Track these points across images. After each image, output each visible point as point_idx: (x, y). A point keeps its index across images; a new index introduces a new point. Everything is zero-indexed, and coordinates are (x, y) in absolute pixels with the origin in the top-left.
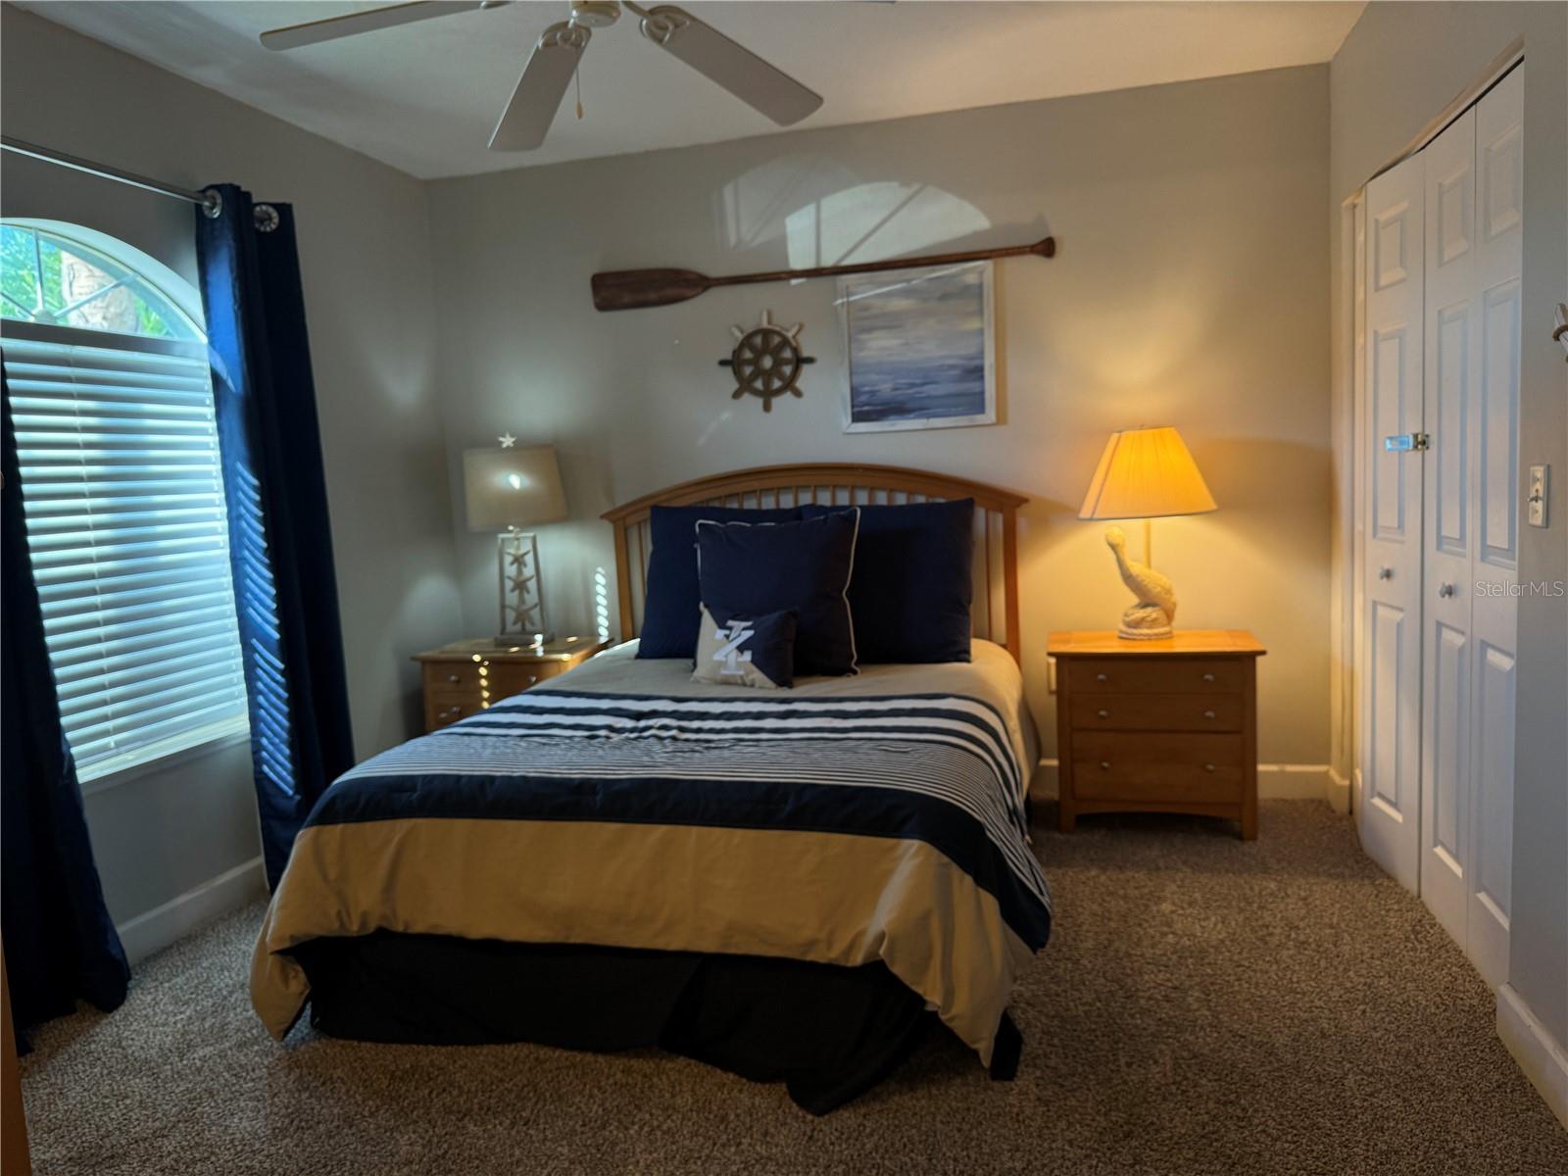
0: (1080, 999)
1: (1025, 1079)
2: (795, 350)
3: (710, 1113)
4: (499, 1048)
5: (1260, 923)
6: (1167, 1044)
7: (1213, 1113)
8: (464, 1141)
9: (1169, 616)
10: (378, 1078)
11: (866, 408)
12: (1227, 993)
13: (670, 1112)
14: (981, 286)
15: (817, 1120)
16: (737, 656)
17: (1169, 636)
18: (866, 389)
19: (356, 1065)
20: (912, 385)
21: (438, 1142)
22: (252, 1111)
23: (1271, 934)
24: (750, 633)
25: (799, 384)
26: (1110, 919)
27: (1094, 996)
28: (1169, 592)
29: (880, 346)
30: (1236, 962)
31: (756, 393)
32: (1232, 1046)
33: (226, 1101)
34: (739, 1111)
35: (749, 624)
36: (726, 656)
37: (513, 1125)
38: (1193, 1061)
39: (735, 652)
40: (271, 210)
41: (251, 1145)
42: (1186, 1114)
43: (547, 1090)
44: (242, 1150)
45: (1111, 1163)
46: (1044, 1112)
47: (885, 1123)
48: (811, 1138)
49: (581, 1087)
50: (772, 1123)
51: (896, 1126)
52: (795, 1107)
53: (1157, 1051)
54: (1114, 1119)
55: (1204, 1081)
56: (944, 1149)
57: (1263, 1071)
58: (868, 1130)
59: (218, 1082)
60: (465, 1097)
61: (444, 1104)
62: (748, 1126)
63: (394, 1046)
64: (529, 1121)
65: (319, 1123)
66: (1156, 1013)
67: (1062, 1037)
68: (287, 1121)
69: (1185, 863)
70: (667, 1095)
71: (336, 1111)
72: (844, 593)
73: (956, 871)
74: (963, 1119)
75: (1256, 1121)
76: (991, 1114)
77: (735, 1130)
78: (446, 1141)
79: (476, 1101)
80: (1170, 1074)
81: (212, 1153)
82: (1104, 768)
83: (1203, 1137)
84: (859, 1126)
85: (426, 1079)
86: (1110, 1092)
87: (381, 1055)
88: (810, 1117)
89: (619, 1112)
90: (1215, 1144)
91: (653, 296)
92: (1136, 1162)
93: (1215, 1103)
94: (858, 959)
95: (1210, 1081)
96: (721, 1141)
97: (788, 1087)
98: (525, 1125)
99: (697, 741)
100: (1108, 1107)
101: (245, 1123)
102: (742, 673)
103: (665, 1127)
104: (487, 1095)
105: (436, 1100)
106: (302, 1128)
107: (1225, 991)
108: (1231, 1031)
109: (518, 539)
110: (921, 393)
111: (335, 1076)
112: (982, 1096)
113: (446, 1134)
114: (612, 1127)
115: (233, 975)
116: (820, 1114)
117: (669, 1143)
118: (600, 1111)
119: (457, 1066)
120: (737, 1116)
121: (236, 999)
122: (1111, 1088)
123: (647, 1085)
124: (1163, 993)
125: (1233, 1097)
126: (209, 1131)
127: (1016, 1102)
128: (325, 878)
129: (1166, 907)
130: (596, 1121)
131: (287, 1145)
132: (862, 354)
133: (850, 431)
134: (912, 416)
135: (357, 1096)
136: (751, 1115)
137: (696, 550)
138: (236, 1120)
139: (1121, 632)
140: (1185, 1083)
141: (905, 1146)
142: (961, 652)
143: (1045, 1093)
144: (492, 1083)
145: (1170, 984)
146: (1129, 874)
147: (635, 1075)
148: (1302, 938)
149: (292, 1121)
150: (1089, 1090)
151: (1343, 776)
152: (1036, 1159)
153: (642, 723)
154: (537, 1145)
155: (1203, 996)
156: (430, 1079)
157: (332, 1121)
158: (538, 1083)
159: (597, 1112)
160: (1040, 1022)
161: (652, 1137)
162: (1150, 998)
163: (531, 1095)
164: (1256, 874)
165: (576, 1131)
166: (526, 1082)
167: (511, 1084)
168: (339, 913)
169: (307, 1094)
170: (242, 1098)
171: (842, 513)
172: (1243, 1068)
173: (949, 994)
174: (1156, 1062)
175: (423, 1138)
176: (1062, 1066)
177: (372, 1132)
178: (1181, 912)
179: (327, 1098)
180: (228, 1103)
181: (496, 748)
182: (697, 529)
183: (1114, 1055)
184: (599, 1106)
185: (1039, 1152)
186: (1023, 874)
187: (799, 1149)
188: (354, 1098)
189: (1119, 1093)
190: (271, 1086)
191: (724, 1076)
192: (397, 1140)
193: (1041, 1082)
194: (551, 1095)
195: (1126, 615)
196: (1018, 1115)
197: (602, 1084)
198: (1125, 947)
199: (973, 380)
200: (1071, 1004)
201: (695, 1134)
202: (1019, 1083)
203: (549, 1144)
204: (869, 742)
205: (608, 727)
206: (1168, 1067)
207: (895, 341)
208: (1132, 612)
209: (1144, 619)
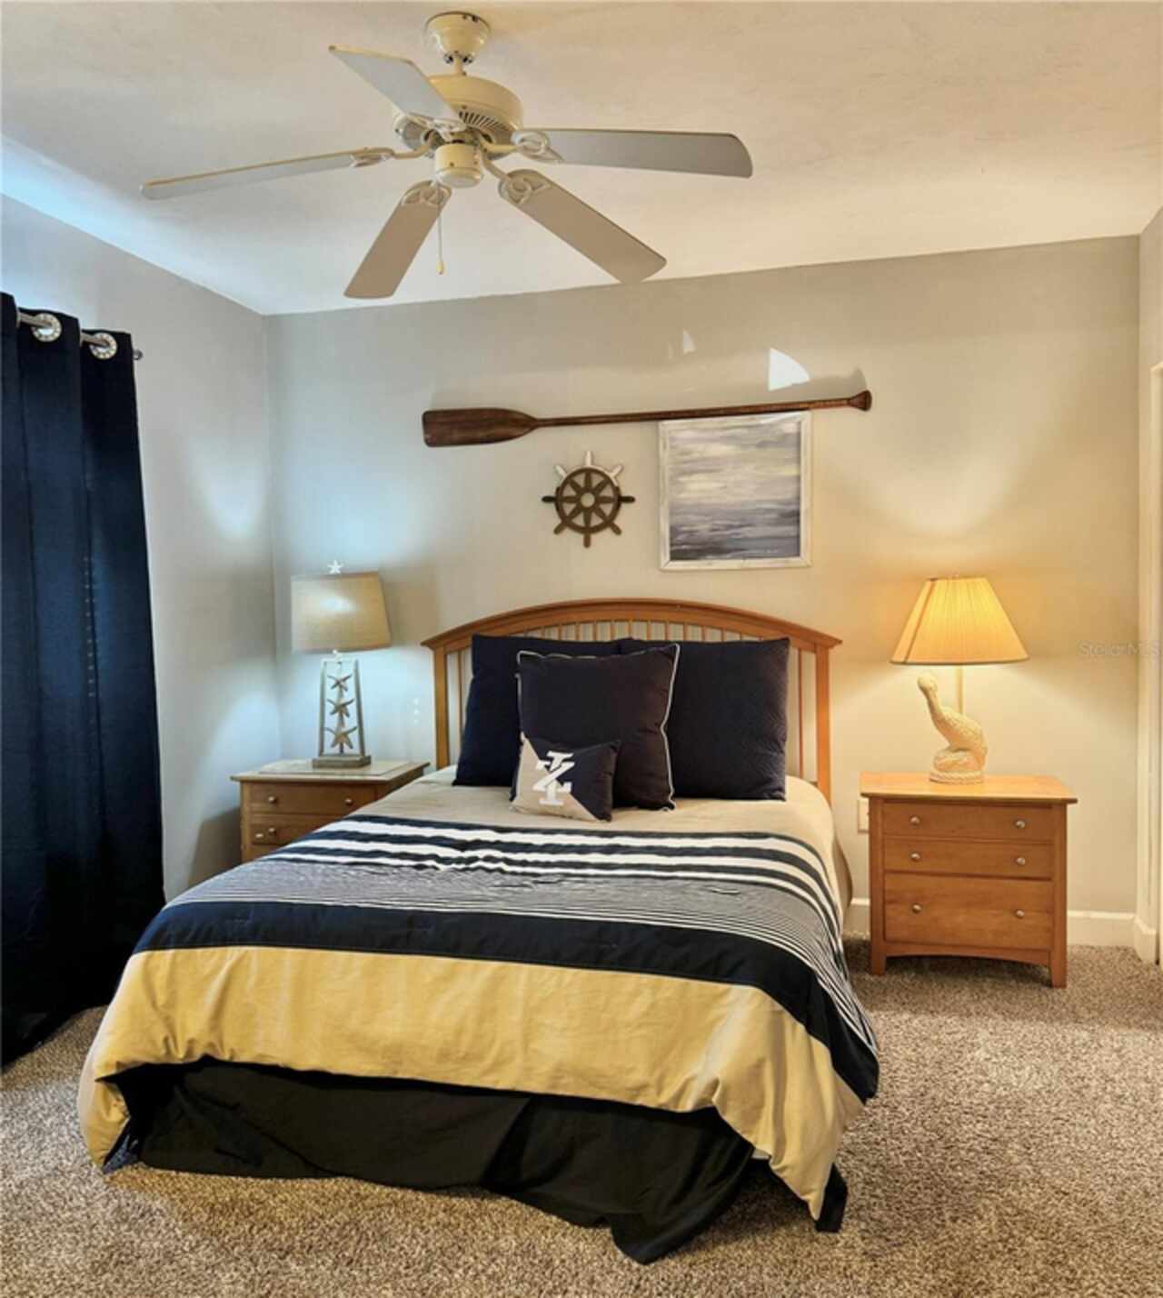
0: (899, 1148)
1: (850, 1231)
2: (617, 490)
3: (534, 1257)
4: (318, 1182)
5: (1076, 1074)
6: (991, 1199)
7: (1042, 1274)
8: (287, 1280)
9: (980, 759)
10: (198, 1212)
11: (684, 547)
12: (1048, 1147)
13: (494, 1255)
14: (799, 435)
15: (643, 1268)
16: (557, 787)
17: (980, 780)
18: (685, 529)
19: (174, 1196)
20: (730, 527)
21: (261, 1282)
22: (70, 1243)
23: (1087, 1087)
24: (571, 765)
26: (925, 1065)
27: (914, 1145)
28: (980, 736)
29: (699, 489)
30: (1054, 1114)
31: (577, 529)
32: (1056, 1202)
33: (42, 1232)
34: (563, 1257)
35: (569, 755)
36: (546, 787)
37: (336, 1264)
38: (1018, 1218)
39: (556, 782)
40: (109, 337)
41: (71, 1280)
42: (1014, 1273)
43: (368, 1229)
44: (61, 1285)
46: (871, 1268)
47: (712, 1274)
48: (638, 1287)
49: (404, 1225)
50: (598, 1271)
51: (723, 1278)
52: (620, 1254)
53: (980, 1206)
54: (942, 1277)
55: (1030, 1239)
57: (1090, 1230)
58: (695, 1281)
59: (35, 1210)
60: (286, 1234)
61: (265, 1241)
62: (574, 1272)
63: (213, 1177)
64: (352, 1261)
65: (138, 1258)
66: (977, 1166)
67: (885, 1188)
68: (106, 1255)
69: (996, 1009)
70: (491, 1238)
71: (156, 1245)
72: (662, 726)
73: (788, 1019)
74: (791, 1272)
75: (1086, 1284)
76: (818, 1268)
77: (560, 1277)
78: (268, 1281)
79: (297, 1238)
80: (995, 1231)
81: (32, 1287)
82: (915, 911)
84: (686, 1276)
85: (247, 1213)
86: (936, 1248)
87: (200, 1187)
88: (635, 1265)
89: (443, 1254)
91: (481, 434)
93: (1044, 1263)
94: (687, 1105)
95: (1036, 1239)
96: (547, 1289)
97: (613, 1232)
98: (349, 1264)
99: (524, 874)
100: (936, 1263)
101: (63, 1255)
102: (561, 804)
103: (490, 1271)
104: (309, 1232)
105: (257, 1236)
106: (122, 1262)
107: (1044, 1145)
108: (1054, 1188)
109: (340, 663)
110: (737, 534)
111: (154, 1209)
112: (808, 1248)
113: (269, 1273)
114: (436, 1271)
115: (49, 1098)
116: (646, 1262)
117: (494, 1289)
118: (424, 1253)
119: (277, 1200)
120: (563, 1261)
121: (52, 1124)
122: (937, 1244)
123: (469, 1226)
124: (983, 1145)
125: (1060, 1257)
126: (27, 1263)
127: (841, 1255)
128: (154, 1004)
129: (980, 1054)
130: (419, 1263)
131: (107, 1280)
132: (682, 495)
133: (667, 568)
134: (728, 556)
135: (176, 1229)
136: (576, 1262)
137: (517, 680)
138: (54, 1253)
139: (933, 774)
140: (1011, 1240)
142: (774, 790)
143: (870, 1247)
144: (313, 1219)
145: (988, 1135)
146: (941, 1018)
147: (457, 1215)
148: (1118, 1091)
149: (112, 1255)
150: (916, 1245)
151: (1150, 926)
153: (468, 854)
154: (361, 1287)
155: (1024, 1150)
156: (251, 1214)
157: (152, 1256)
158: (359, 1221)
159: (420, 1253)
160: (862, 1171)
161: (477, 1282)
162: (969, 1150)
163: (353, 1233)
164: (1067, 1023)
165: (399, 1273)
166: (347, 1219)
167: (333, 1220)
168: (166, 1040)
169: (126, 1227)
170: (59, 1229)
171: (662, 649)
172: (1069, 1227)
173: (780, 1143)
174: (981, 1218)
175: (245, 1277)
176: (885, 1219)
177: (194, 1269)
178: (994, 1060)
179: (146, 1232)
180: (45, 1234)
181: (327, 876)
182: (519, 660)
183: (938, 1209)
184: (423, 1247)
186: (853, 1022)
188: (174, 1232)
189: (945, 1248)
190: (89, 1217)
191: (547, 1219)
192: (219, 1279)
193: (866, 1235)
194: (373, 1234)
195: (937, 758)
196: (845, 1269)
197: (425, 1224)
198: (941, 1095)
199: (790, 524)
200: (892, 1153)
201: (520, 1280)
202: (844, 1235)
203: (372, 1286)
204: (697, 882)
205: (434, 857)
206: (993, 1223)
207: (714, 485)
208: (941, 756)
209: (955, 763)
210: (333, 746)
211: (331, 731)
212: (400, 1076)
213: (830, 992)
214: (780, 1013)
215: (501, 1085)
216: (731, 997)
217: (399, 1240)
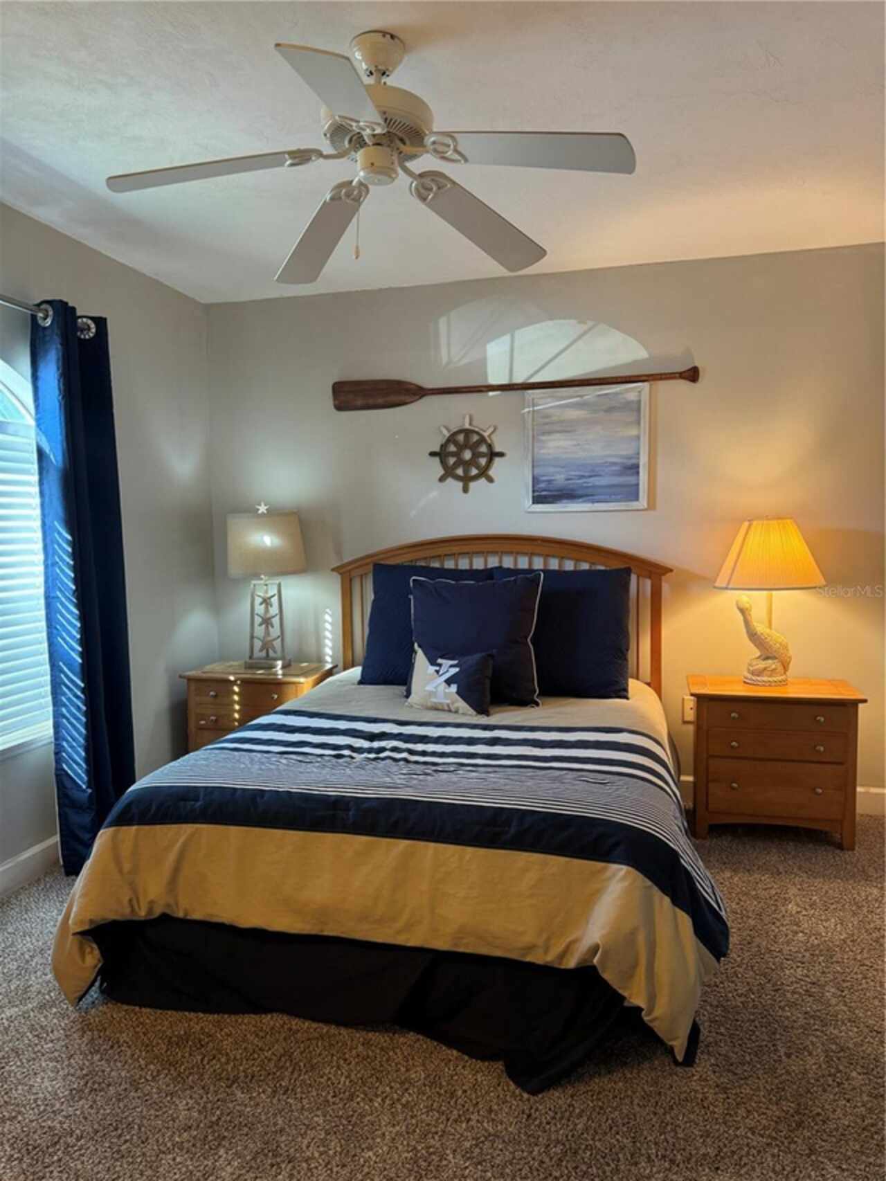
0: (736, 990)
1: (704, 1064)
2: (490, 446)
3: (440, 1089)
4: (256, 1017)
5: (872, 925)
6: (817, 1037)
7: (868, 1106)
8: (234, 1108)
9: (785, 668)
10: (158, 1044)
12: (858, 991)
13: (407, 1085)
14: (639, 402)
15: (533, 1099)
16: (445, 688)
19: (138, 1029)
20: (582, 477)
21: (212, 1109)
22: (52, 1071)
24: (457, 670)
25: (491, 473)
26: (748, 917)
27: (747, 988)
28: (786, 648)
29: (556, 446)
30: (860, 961)
31: (458, 478)
32: (872, 1040)
33: (29, 1061)
34: (464, 1088)
35: (455, 662)
36: (436, 688)
37: (274, 1092)
38: (842, 1054)
39: (444, 684)
40: (90, 322)
41: (53, 1106)
42: (845, 1106)
43: (300, 1061)
44: (45, 1110)
45: (790, 1153)
46: (724, 1099)
47: (591, 1105)
48: (529, 1116)
49: (330, 1057)
50: (495, 1101)
51: (601, 1108)
52: (512, 1086)
53: (809, 1043)
54: (785, 1108)
55: (854, 1074)
56: (645, 1133)
58: (577, 1111)
59: (23, 1041)
60: (232, 1064)
61: (215, 1071)
62: (474, 1102)
63: (169, 1012)
64: (288, 1090)
65: (109, 1085)
66: (802, 1006)
67: (728, 1026)
68: (82, 1082)
69: (800, 868)
70: (403, 1069)
71: (123, 1074)
72: (529, 638)
74: (657, 1103)
76: (680, 1100)
77: (463, 1106)
78: (218, 1108)
79: (241, 1068)
80: (824, 1066)
81: (19, 1113)
82: (733, 789)
83: (864, 1129)
84: (569, 1106)
85: (199, 1046)
86: (777, 1081)
87: (159, 1021)
88: (526, 1096)
89: (364, 1084)
90: (876, 1137)
91: (380, 401)
92: (812, 1151)
93: (868, 1095)
95: (860, 1074)
96: (453, 1117)
97: (505, 1065)
98: (284, 1094)
99: (425, 763)
100: (778, 1095)
101: (47, 1083)
102: (448, 701)
103: (404, 1101)
104: (251, 1063)
105: (207, 1067)
106: (96, 1090)
107: (855, 988)
108: (867, 1027)
109: (266, 585)
110: (588, 483)
111: (122, 1041)
112: (669, 1081)
113: (218, 1100)
114: (359, 1099)
115: (34, 941)
116: (534, 1093)
117: (408, 1117)
118: (347, 1083)
119: (223, 1033)
120: (465, 1091)
121: (37, 963)
122: (776, 1078)
123: (384, 1059)
124: (804, 988)
126: (16, 1090)
127: (698, 1088)
128: (121, 871)
129: (792, 907)
130: (344, 1093)
131: (83, 1107)
132: (542, 451)
133: (529, 510)
134: (581, 500)
135: (140, 1060)
136: (476, 1092)
137: (410, 600)
138: (38, 1080)
139: (746, 678)
140: (838, 1075)
141: (611, 1128)
142: (620, 691)
143: (722, 1080)
144: (254, 1052)
145: (807, 979)
146: (756, 876)
147: (373, 1048)
149: (87, 1083)
150: (759, 1078)
152: (725, 1146)
153: (376, 744)
154: (296, 1114)
155: (839, 993)
156: (202, 1046)
157: (120, 1085)
158: (293, 1053)
159: (345, 1082)
160: (706, 1010)
161: (393, 1110)
162: (794, 993)
163: (288, 1064)
164: (860, 881)
165: (328, 1101)
166: (282, 1051)
167: (270, 1052)
168: (130, 901)
169: (98, 1056)
170: (43, 1058)
171: (529, 576)
173: (652, 998)
174: (810, 1054)
175: (199, 1104)
176: (731, 1054)
177: (155, 1096)
178: (804, 913)
179: (116, 1061)
180: (31, 1063)
181: (262, 763)
182: (411, 584)
183: (774, 1045)
184: (346, 1077)
185: (727, 1138)
186: (707, 893)
187: (521, 1128)
188: (139, 1062)
189: (784, 1082)
190: (67, 1047)
191: (449, 1052)
192: (177, 1105)
193: (717, 1069)
194: (305, 1065)
195: (750, 665)
196: (702, 1100)
197: (347, 1056)
198: (764, 943)
199: (632, 475)
200: (730, 995)
201: (430, 1109)
202: (698, 1069)
203: (306, 1114)
204: (570, 773)
205: (350, 747)
206: (822, 1059)
207: (569, 443)
208: (754, 663)
209: (765, 669)
210: (261, 650)
211: (259, 639)
212: (326, 933)
213: (689, 868)
214: (649, 887)
215: (412, 943)
216: (608, 874)
217: (327, 1072)
